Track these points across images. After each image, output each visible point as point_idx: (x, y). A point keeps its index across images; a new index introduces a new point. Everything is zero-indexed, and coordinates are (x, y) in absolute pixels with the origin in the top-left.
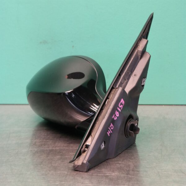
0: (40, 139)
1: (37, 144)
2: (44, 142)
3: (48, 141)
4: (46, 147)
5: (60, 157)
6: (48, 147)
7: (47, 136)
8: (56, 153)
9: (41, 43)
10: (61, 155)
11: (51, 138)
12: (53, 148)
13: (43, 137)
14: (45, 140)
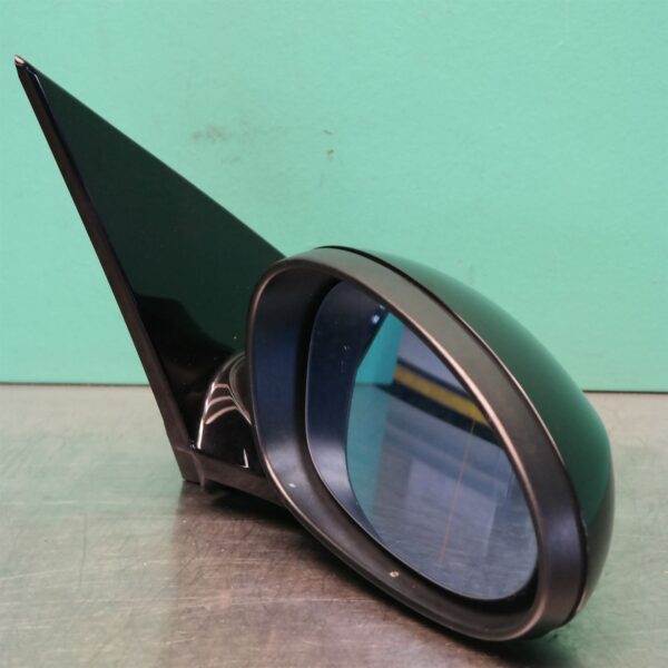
0: (219, 555)
1: (206, 577)
2: (238, 566)
3: (250, 561)
4: (250, 595)
5: (316, 644)
6: (259, 595)
7: (244, 538)
8: (299, 624)
9: (196, 136)
10: (321, 636)
11: (263, 549)
12: (282, 600)
13: (230, 542)
14: (238, 561)
